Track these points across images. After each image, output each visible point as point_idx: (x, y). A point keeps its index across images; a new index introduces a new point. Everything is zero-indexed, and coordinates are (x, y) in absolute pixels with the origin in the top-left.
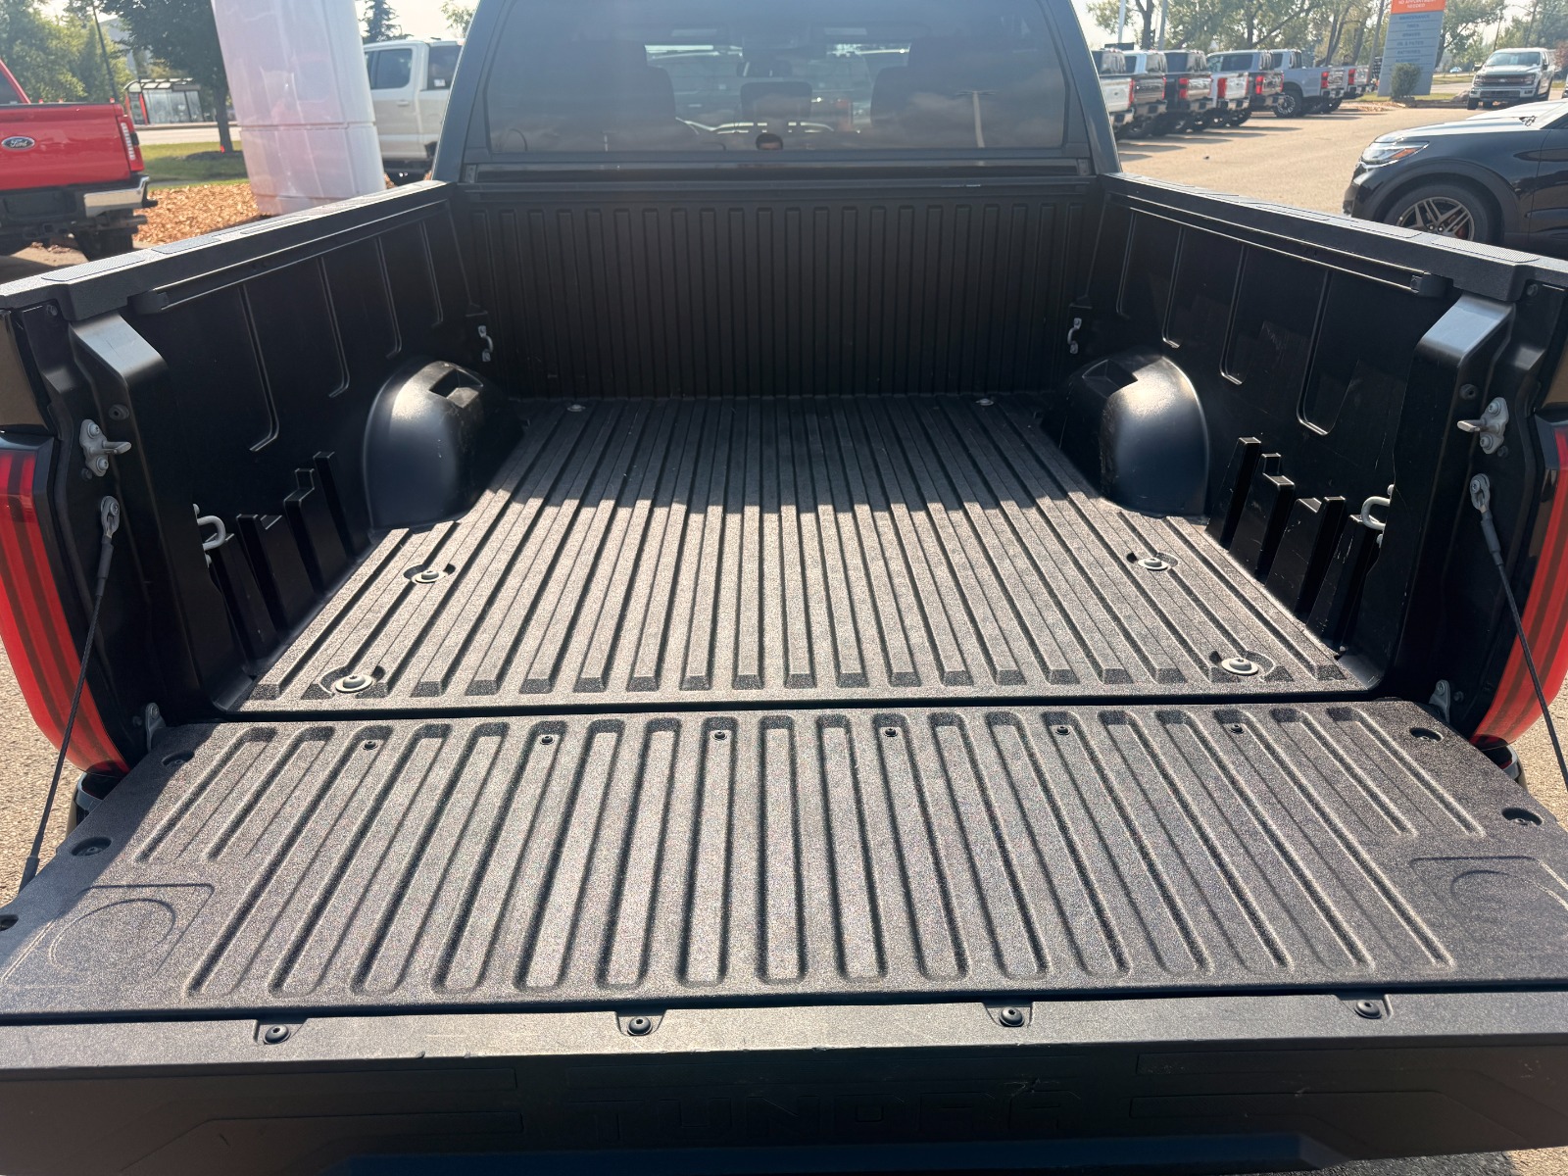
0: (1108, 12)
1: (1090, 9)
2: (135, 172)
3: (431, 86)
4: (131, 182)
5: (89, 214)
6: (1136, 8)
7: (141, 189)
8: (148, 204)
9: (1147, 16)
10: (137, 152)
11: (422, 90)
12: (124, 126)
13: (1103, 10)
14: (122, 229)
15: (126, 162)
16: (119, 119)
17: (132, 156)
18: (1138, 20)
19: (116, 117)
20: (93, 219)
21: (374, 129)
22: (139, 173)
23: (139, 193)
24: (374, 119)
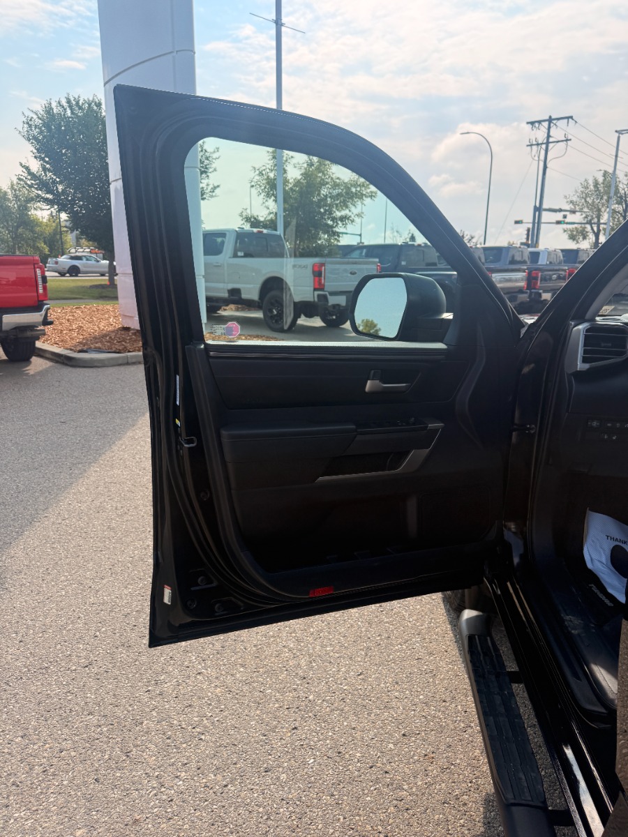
0: (575, 233)
1: (565, 231)
2: (41, 301)
3: (235, 256)
4: (37, 307)
5: (4, 328)
6: (591, 231)
7: (43, 312)
8: (46, 322)
9: (597, 235)
10: (45, 288)
11: (230, 258)
12: (38, 271)
13: (572, 231)
14: (28, 338)
15: (36, 294)
16: (36, 266)
17: (41, 291)
18: (592, 237)
19: (34, 264)
20: (7, 332)
21: (203, 280)
22: (45, 302)
23: (41, 315)
24: (203, 274)
